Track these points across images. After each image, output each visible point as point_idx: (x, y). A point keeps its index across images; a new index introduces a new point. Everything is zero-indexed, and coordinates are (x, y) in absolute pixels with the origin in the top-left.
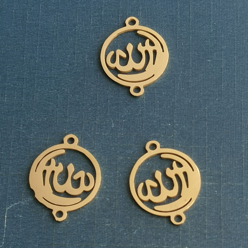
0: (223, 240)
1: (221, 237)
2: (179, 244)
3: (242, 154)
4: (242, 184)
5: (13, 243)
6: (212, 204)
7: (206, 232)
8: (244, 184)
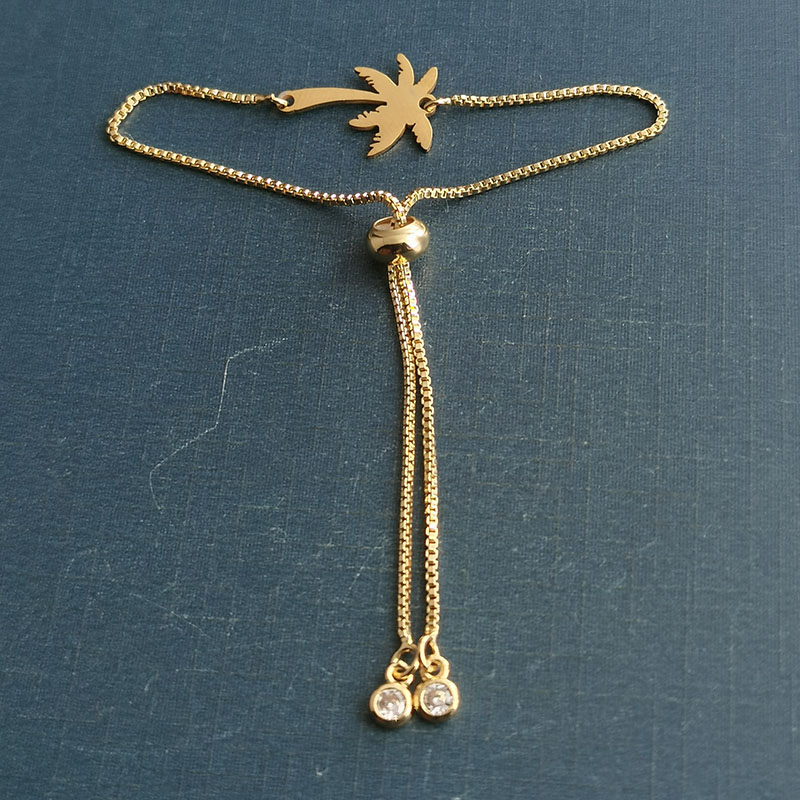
0: (661, 431)
1: (657, 426)
2: (571, 435)
3: (705, 267)
4: (703, 324)
5: (237, 423)
6: (641, 361)
7: (627, 414)
8: (707, 325)
